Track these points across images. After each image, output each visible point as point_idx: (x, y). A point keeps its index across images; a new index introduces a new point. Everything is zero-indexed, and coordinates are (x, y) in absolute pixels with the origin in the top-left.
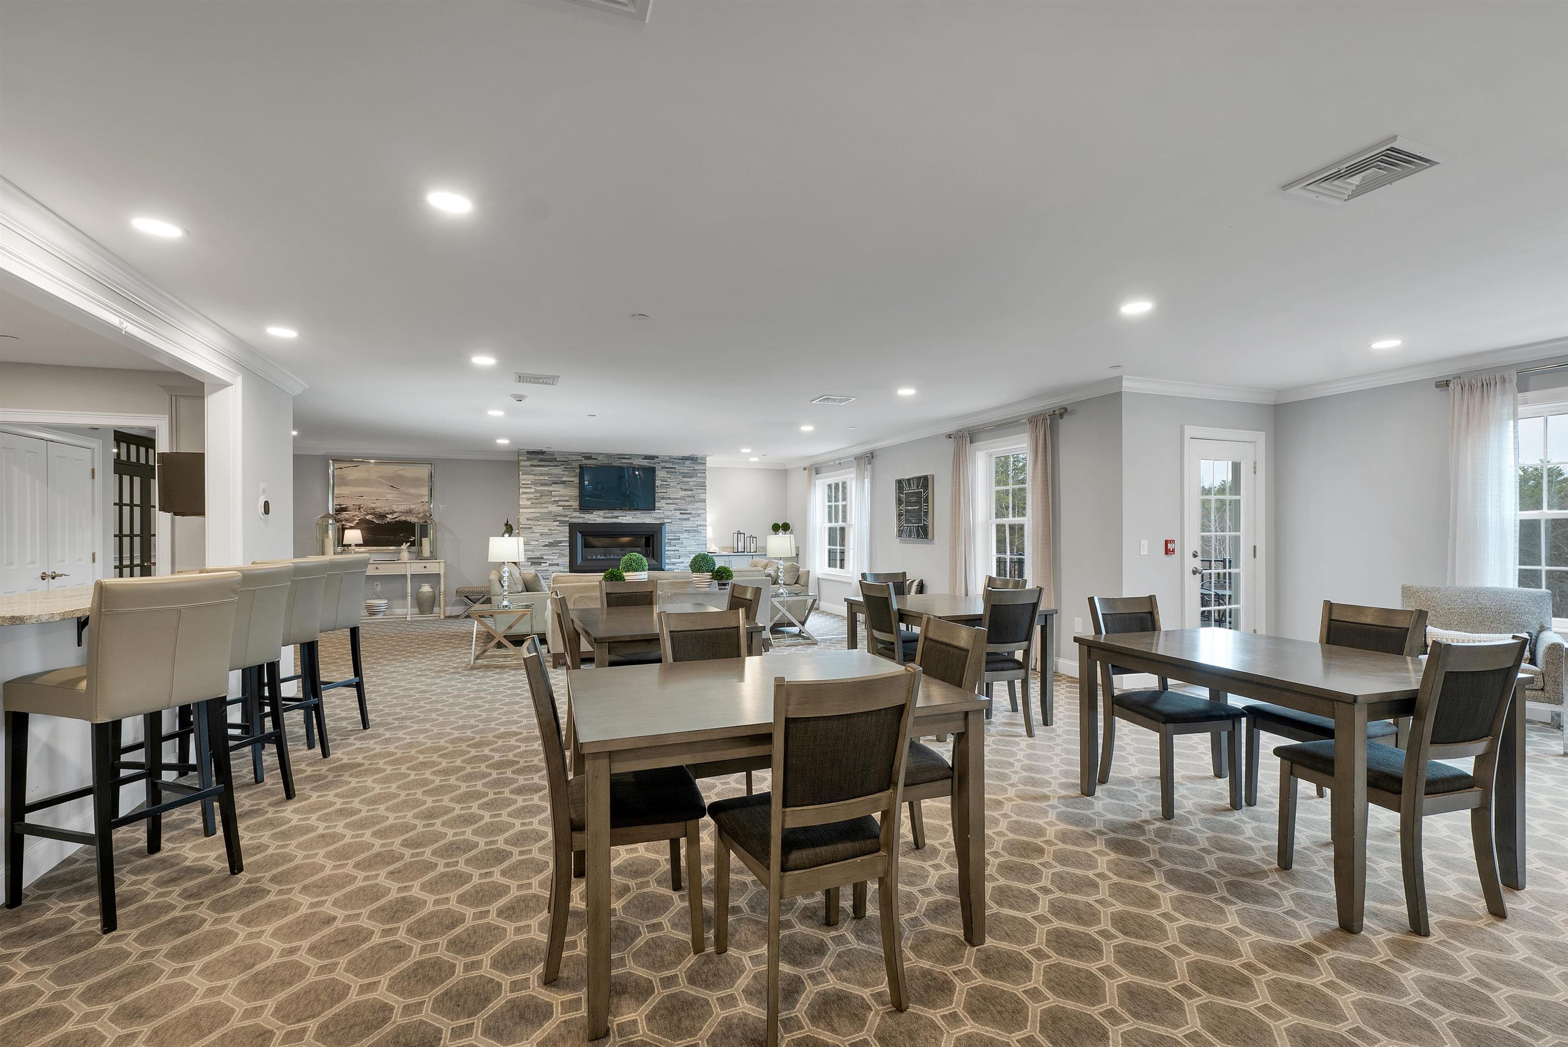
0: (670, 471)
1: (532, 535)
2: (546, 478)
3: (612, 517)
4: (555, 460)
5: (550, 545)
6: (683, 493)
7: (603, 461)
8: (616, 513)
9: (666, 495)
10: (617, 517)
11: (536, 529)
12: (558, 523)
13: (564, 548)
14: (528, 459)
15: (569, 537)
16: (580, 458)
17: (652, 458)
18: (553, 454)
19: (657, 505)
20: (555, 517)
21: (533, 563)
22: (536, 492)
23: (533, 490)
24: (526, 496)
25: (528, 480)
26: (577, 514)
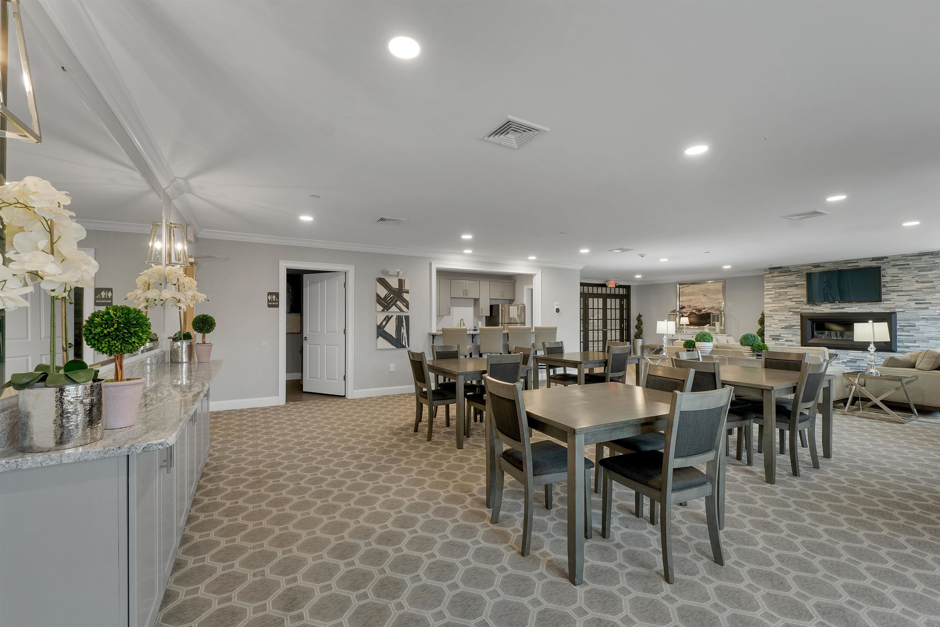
0: (902, 267)
1: (774, 321)
2: (783, 283)
3: (838, 308)
4: (790, 271)
5: (786, 328)
6: (919, 286)
7: (832, 267)
8: (842, 305)
9: (896, 289)
10: (843, 308)
11: (776, 317)
12: (792, 313)
13: (797, 330)
14: (770, 273)
15: (801, 323)
16: (810, 267)
17: (881, 259)
18: (788, 267)
19: (883, 297)
20: (790, 309)
21: (773, 339)
22: (776, 293)
23: (774, 292)
24: (768, 296)
25: (770, 286)
26: (808, 307)
